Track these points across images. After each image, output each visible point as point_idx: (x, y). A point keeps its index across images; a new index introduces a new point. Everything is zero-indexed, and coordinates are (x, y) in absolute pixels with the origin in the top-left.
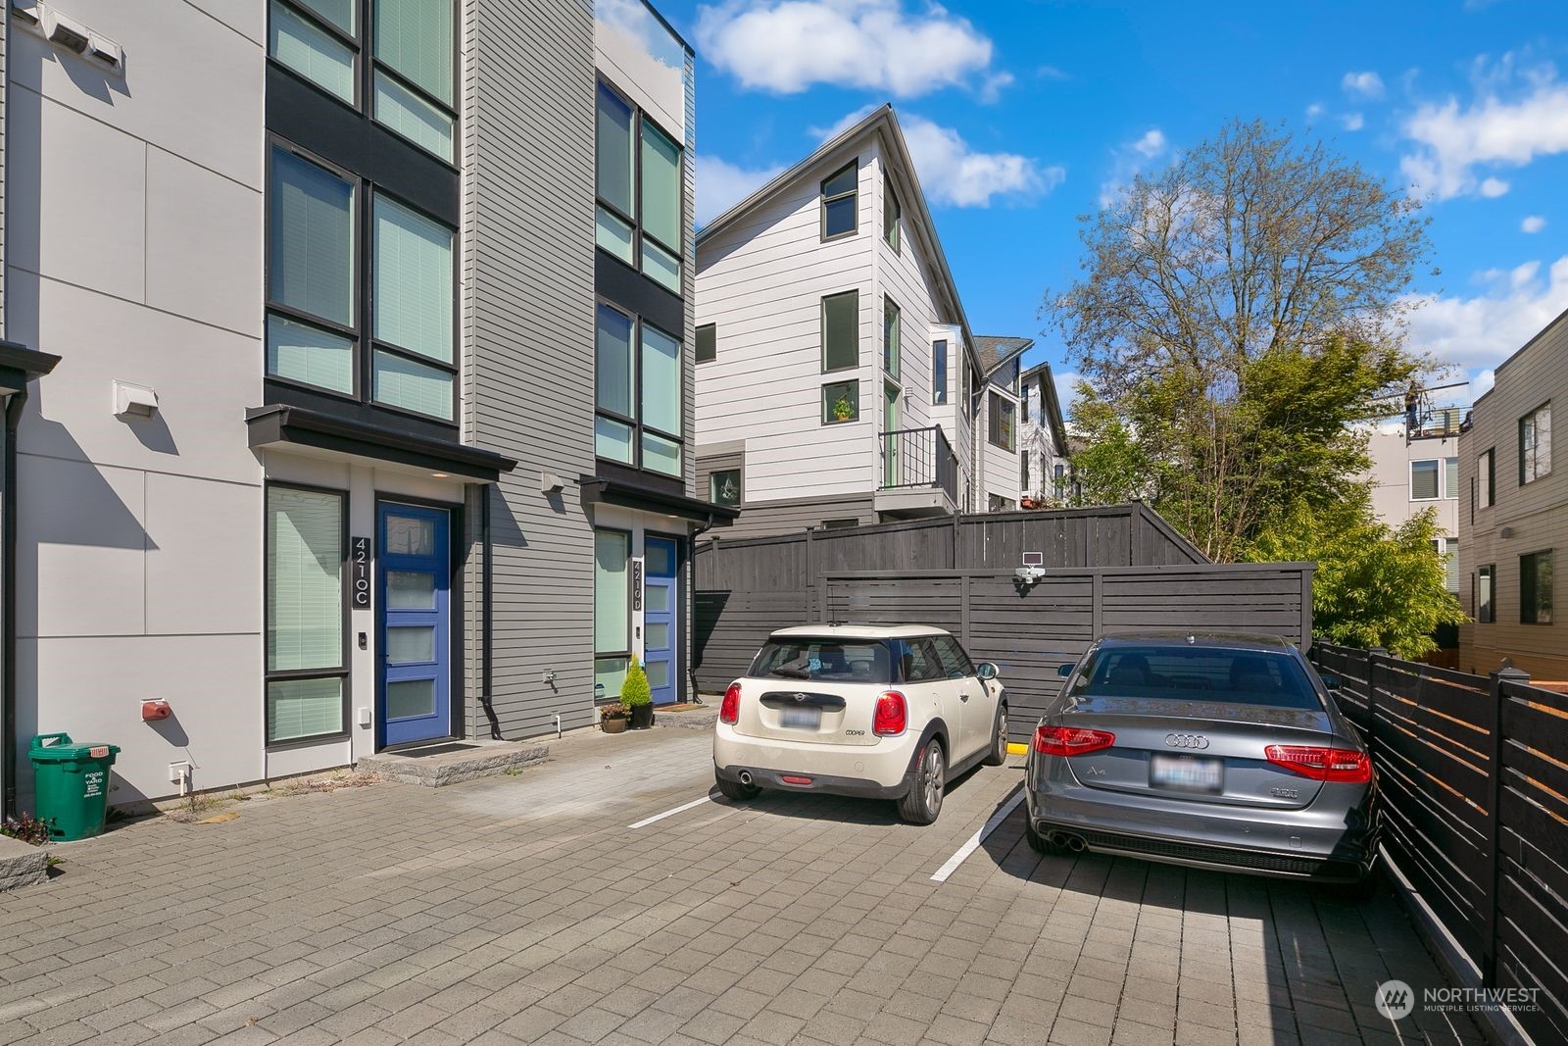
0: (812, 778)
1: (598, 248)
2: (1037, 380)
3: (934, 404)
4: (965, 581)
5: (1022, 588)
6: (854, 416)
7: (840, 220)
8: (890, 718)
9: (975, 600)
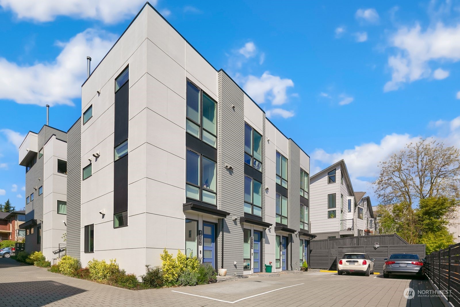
0: (354, 270)
1: (300, 195)
2: (366, 200)
3: (348, 212)
4: (365, 248)
5: (375, 248)
6: (335, 217)
7: (332, 180)
8: (365, 263)
9: (366, 251)
